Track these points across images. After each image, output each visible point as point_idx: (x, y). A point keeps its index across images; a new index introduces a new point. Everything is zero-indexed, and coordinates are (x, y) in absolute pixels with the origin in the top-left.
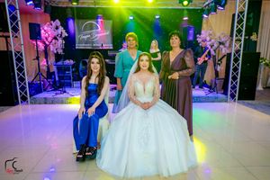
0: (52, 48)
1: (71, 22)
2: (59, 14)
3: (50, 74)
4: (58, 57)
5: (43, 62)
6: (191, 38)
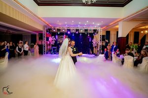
0: (51, 43)
1: (57, 36)
2: (54, 34)
3: (50, 50)
4: (53, 46)
5: (49, 47)
6: (90, 41)
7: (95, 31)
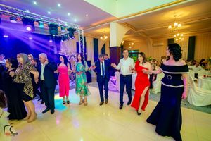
7: (72, 31)
